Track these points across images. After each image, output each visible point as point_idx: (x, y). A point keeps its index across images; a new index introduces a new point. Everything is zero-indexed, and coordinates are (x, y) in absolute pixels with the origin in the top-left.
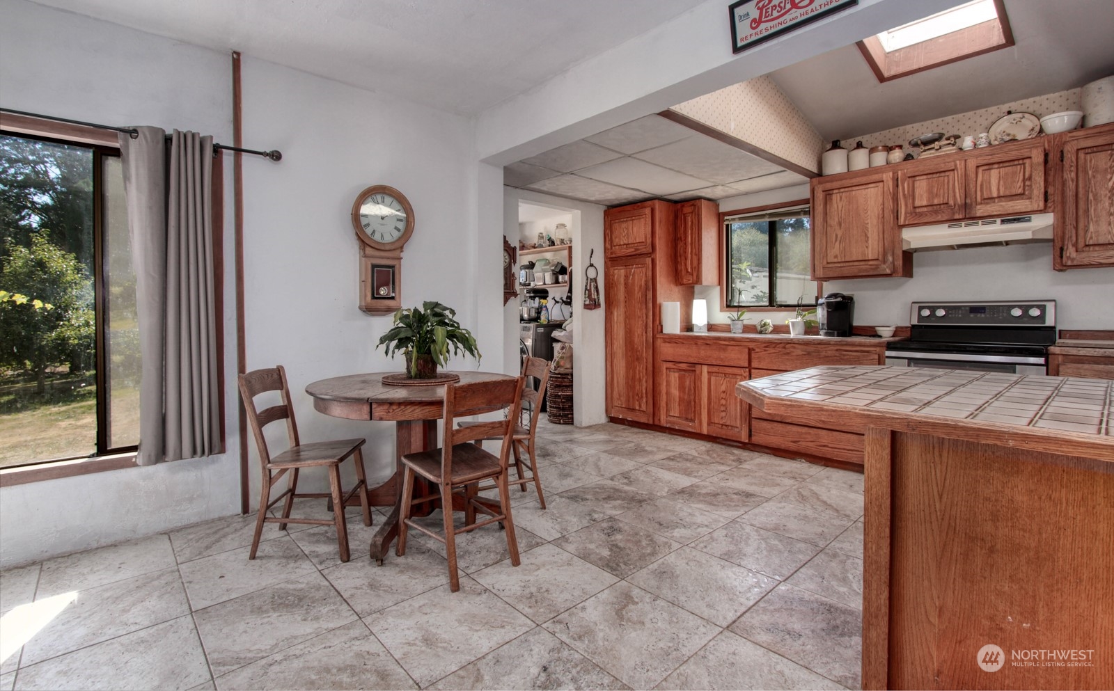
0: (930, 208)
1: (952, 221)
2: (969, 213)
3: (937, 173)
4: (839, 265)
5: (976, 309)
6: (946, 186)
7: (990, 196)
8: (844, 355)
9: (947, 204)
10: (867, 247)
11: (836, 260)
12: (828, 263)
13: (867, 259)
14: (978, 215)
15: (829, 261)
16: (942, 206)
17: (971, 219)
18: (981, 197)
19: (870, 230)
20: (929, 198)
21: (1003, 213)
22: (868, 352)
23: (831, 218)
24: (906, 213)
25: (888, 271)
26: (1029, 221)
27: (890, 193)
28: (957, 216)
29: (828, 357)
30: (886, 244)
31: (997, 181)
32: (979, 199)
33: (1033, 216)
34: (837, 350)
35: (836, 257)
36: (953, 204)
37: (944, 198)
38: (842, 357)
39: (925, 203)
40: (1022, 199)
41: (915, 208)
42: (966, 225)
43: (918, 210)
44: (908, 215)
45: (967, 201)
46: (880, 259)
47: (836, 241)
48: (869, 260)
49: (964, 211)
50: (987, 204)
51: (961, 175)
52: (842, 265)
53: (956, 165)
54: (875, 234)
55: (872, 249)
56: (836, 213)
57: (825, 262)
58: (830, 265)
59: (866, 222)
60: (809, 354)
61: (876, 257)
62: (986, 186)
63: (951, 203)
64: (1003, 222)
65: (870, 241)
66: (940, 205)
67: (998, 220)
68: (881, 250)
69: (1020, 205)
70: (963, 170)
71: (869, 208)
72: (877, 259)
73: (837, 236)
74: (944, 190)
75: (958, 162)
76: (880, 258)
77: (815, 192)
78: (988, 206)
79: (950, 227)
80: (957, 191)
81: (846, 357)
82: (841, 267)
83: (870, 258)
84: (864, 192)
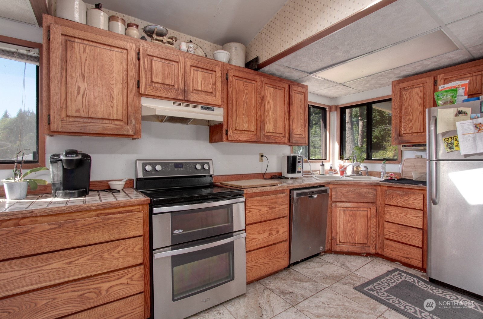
0: (163, 86)
1: (176, 100)
2: (187, 97)
3: (167, 60)
4: (82, 120)
5: (178, 165)
6: (173, 72)
7: (197, 89)
8: (108, 219)
9: (174, 86)
10: (112, 107)
11: (77, 114)
12: (67, 116)
13: (112, 118)
14: (192, 99)
15: (69, 114)
16: (171, 87)
17: (187, 102)
18: (193, 87)
19: (115, 91)
20: (163, 78)
21: (203, 102)
22: (131, 211)
23: (72, 67)
24: (146, 85)
25: (131, 133)
26: (213, 110)
27: (134, 63)
28: (180, 97)
29: (88, 224)
30: (130, 108)
31: (201, 80)
32: (191, 89)
33: (215, 108)
34: (97, 215)
35: (78, 111)
36: (177, 88)
37: (172, 81)
38: (106, 222)
39: (159, 81)
40: (212, 96)
41: (152, 82)
42: (184, 105)
43: (154, 85)
44: (148, 87)
45: (185, 88)
46: (124, 121)
47: (78, 94)
48: (113, 120)
49: (183, 94)
50: (196, 93)
51: (183, 69)
52: (85, 120)
53: (179, 59)
54: (120, 97)
55: (117, 110)
56: (78, 63)
57: (64, 115)
58: (71, 119)
59: (112, 83)
60: (60, 226)
61: (121, 118)
62: (196, 82)
63: (176, 86)
64: (202, 108)
65: (115, 102)
66: (169, 85)
67: (200, 106)
68: (125, 112)
69: (210, 99)
70: (184, 64)
71: (114, 69)
72: (122, 120)
73: (79, 88)
74: (172, 74)
75: (181, 57)
76: (125, 119)
77: (51, 31)
78: (197, 95)
79: (174, 104)
80: (180, 78)
81: (110, 221)
82: (84, 122)
83: (115, 118)
84: (110, 53)
